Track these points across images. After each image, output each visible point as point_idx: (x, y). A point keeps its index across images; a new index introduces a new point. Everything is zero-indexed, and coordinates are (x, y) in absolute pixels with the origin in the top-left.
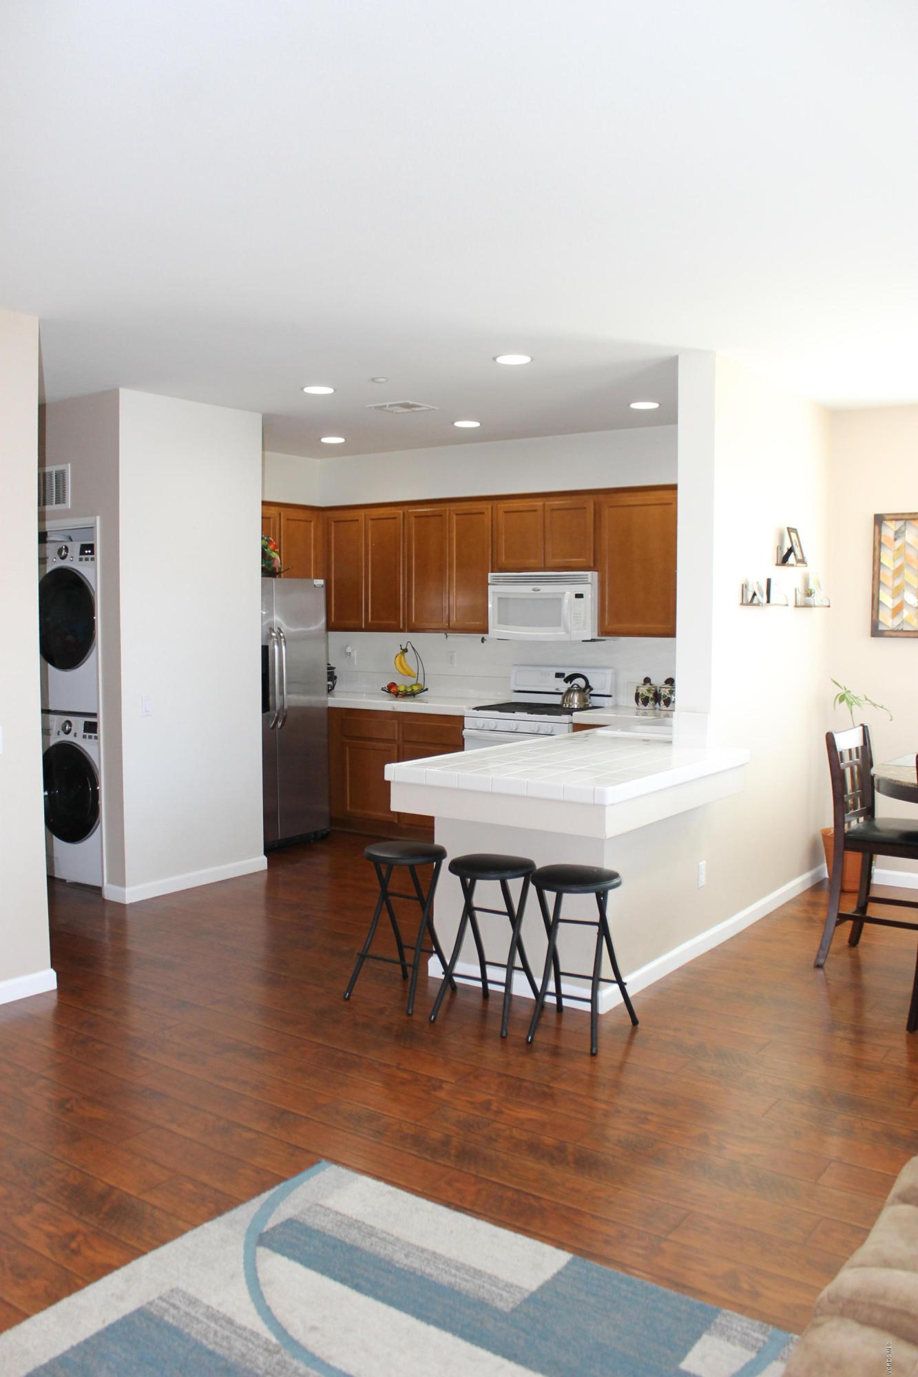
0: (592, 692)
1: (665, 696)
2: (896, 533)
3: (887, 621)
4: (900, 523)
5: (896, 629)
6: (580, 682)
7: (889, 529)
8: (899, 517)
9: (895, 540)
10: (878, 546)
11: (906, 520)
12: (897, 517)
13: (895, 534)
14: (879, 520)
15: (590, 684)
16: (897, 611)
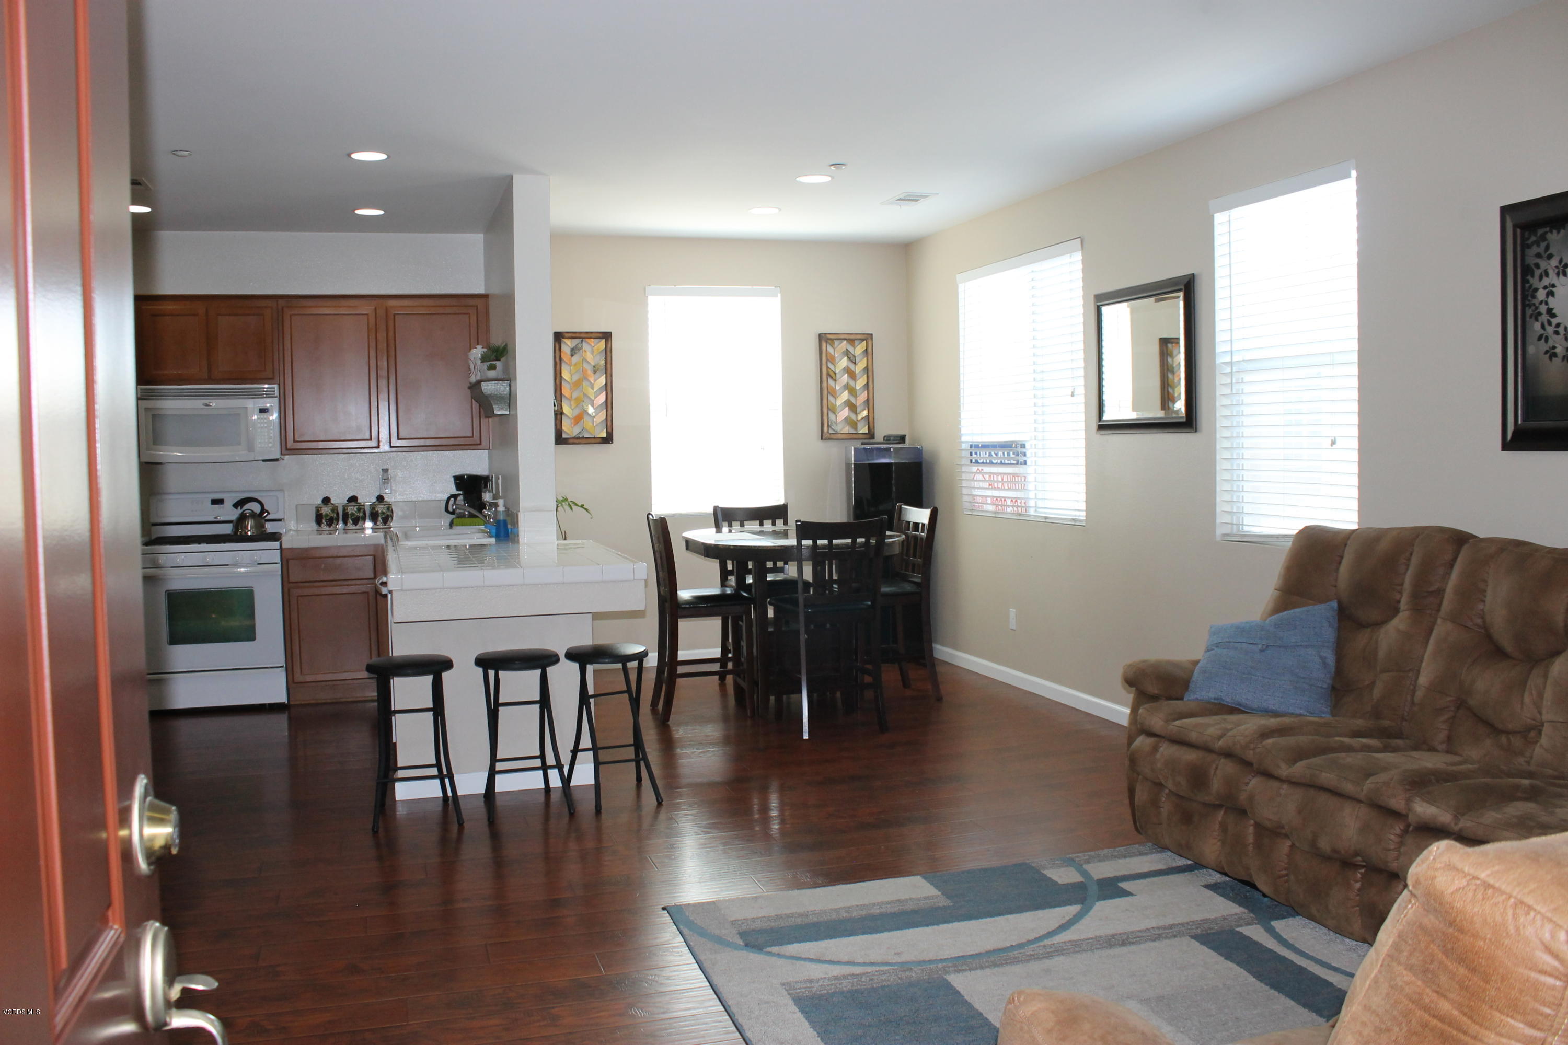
0: (269, 517)
1: (353, 514)
2: (572, 349)
3: (569, 430)
4: (576, 341)
5: (577, 436)
6: (256, 508)
7: (567, 345)
8: (578, 335)
9: (572, 355)
10: (558, 362)
11: (583, 338)
12: (574, 335)
13: (571, 351)
14: (558, 337)
15: (266, 508)
16: (578, 419)
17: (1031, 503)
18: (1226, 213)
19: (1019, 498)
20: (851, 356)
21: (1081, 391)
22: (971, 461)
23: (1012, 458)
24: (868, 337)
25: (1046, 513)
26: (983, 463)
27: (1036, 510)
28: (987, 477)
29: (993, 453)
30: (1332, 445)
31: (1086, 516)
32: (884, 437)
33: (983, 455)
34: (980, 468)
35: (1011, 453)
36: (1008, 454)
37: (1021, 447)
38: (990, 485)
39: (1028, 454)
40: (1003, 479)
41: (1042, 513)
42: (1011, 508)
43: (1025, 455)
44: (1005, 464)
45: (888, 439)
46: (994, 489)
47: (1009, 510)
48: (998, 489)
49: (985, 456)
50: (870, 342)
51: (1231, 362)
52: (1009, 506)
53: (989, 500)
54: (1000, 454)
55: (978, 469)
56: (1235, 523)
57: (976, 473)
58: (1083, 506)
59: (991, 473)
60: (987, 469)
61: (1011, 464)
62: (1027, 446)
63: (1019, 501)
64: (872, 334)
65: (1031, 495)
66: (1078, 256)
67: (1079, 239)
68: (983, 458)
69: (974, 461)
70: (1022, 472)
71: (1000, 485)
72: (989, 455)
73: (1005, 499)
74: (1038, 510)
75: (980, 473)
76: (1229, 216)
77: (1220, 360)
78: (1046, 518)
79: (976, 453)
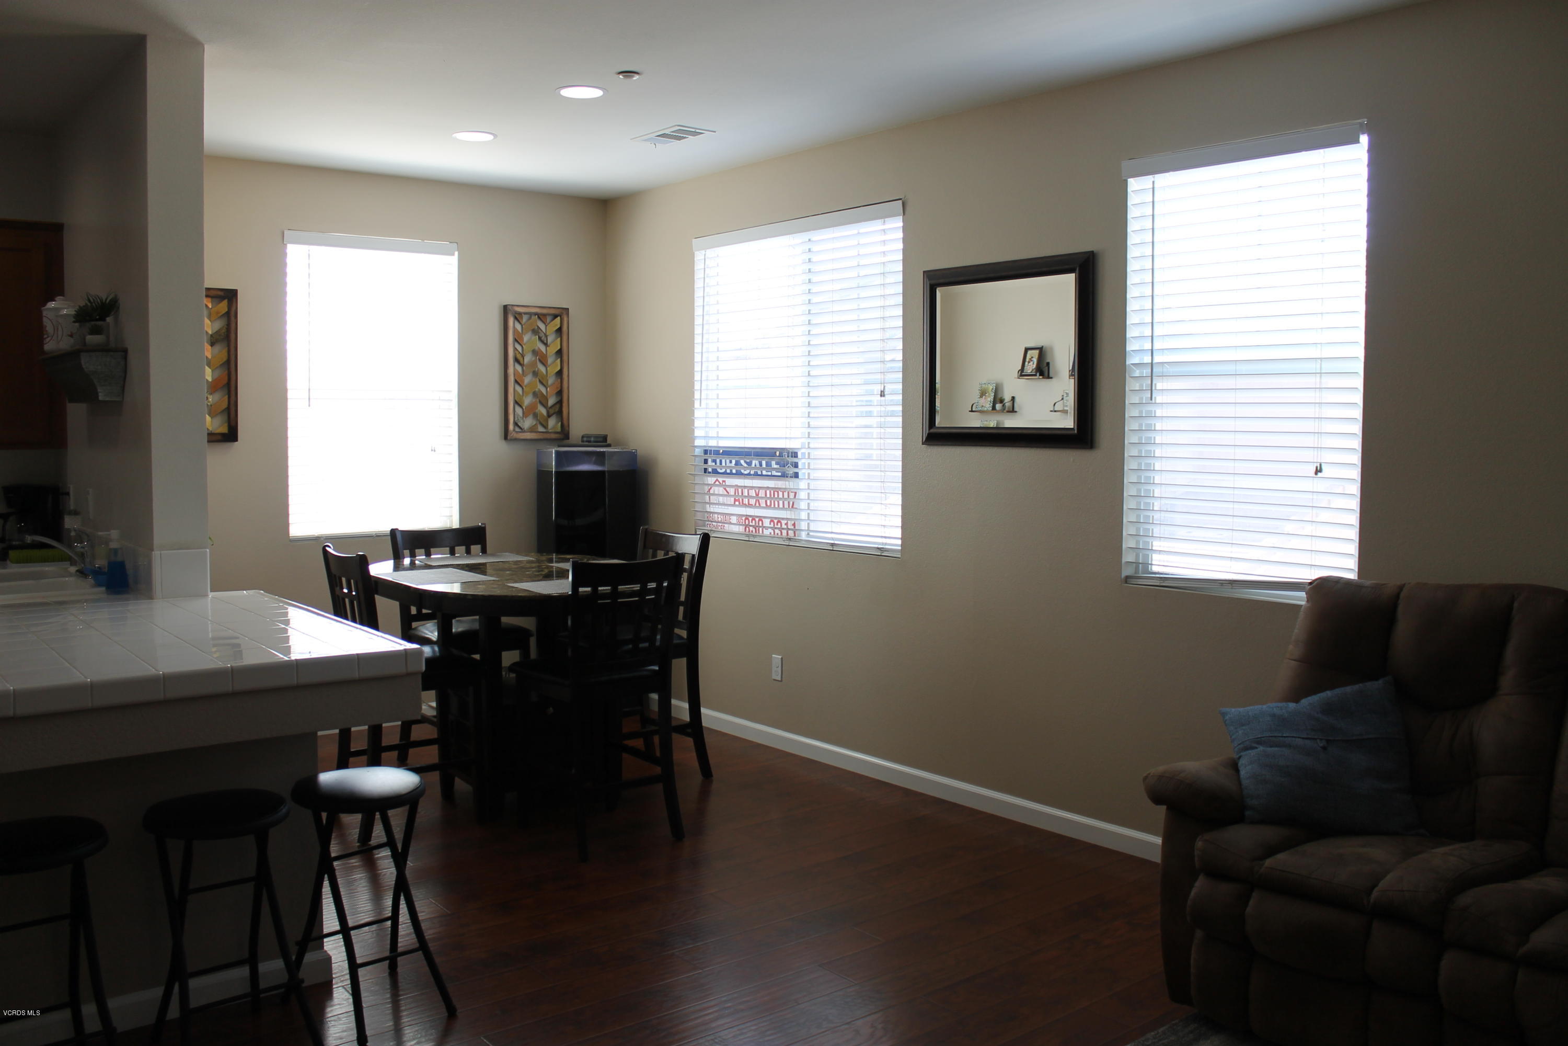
17: (803, 526)
18: (1150, 178)
19: (783, 519)
20: (542, 335)
21: (896, 387)
22: (705, 470)
23: (774, 469)
24: (561, 313)
25: (833, 539)
26: (725, 473)
27: (808, 534)
28: (732, 491)
29: (742, 462)
30: (1316, 474)
31: (902, 545)
32: (583, 437)
33: (728, 463)
34: (721, 480)
35: (773, 463)
36: (768, 464)
37: (792, 457)
38: (735, 500)
39: (800, 466)
40: (757, 495)
41: (828, 538)
42: (770, 530)
43: (796, 465)
44: (762, 475)
45: (587, 440)
46: (744, 505)
47: (767, 532)
48: (750, 505)
49: (730, 465)
50: (565, 319)
51: (1152, 363)
52: (767, 528)
53: (734, 519)
54: (755, 462)
55: (717, 480)
56: (1140, 562)
57: (714, 484)
58: (898, 533)
59: (737, 486)
60: (730, 481)
61: (772, 476)
62: (799, 455)
63: (784, 522)
64: (568, 309)
65: (803, 515)
66: (897, 223)
67: (900, 202)
68: (726, 467)
69: (710, 470)
70: (792, 487)
71: (753, 502)
72: (736, 465)
73: (761, 519)
74: (811, 534)
75: (720, 485)
76: (1153, 182)
77: (1131, 360)
78: (832, 545)
79: (714, 461)
